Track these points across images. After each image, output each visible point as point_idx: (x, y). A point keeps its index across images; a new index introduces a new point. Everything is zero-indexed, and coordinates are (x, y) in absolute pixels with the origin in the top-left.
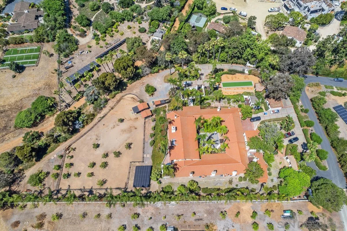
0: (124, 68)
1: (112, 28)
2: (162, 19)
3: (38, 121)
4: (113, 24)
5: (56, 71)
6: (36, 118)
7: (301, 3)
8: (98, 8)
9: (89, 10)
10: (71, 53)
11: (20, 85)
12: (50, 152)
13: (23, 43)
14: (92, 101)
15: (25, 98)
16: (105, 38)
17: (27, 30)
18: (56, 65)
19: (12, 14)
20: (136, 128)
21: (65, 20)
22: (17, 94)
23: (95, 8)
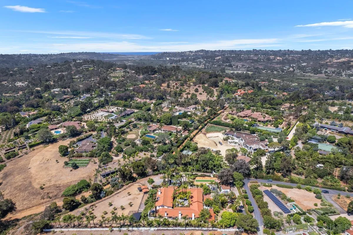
0: (137, 166)
1: (135, 154)
2: (165, 150)
3: (77, 192)
4: (136, 152)
5: (96, 170)
6: (77, 190)
7: (248, 145)
8: (129, 145)
9: (124, 145)
10: (107, 163)
11: (74, 175)
12: (80, 208)
13: (81, 157)
14: (114, 184)
15: (73, 181)
16: (129, 158)
17: (86, 151)
18: (97, 167)
19: (80, 145)
20: (137, 198)
21: (109, 148)
22: (70, 179)
23: (127, 144)
